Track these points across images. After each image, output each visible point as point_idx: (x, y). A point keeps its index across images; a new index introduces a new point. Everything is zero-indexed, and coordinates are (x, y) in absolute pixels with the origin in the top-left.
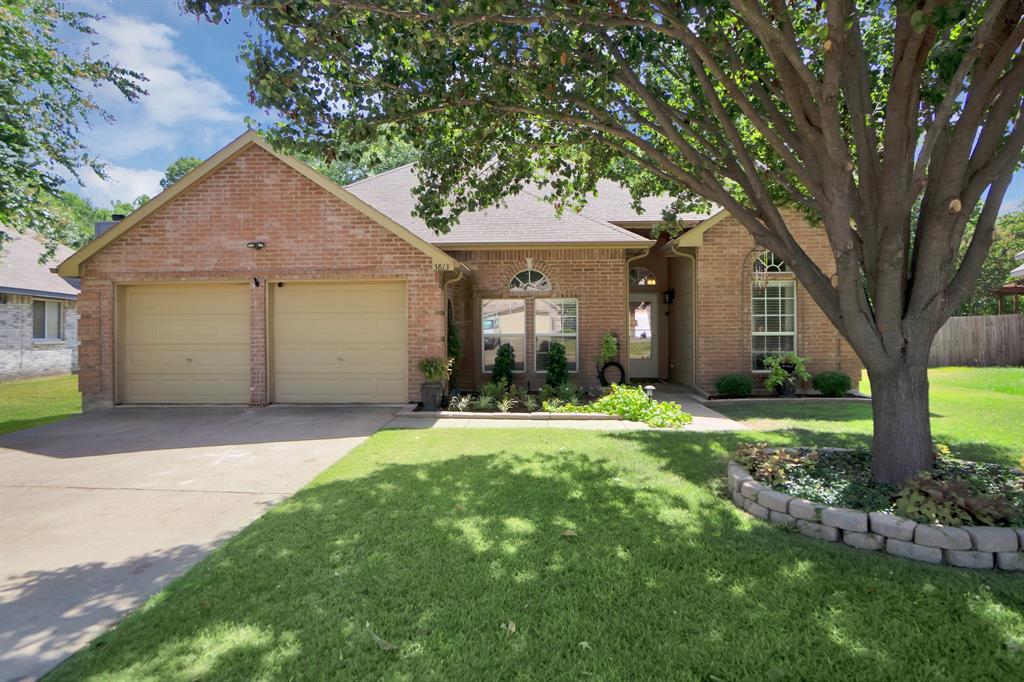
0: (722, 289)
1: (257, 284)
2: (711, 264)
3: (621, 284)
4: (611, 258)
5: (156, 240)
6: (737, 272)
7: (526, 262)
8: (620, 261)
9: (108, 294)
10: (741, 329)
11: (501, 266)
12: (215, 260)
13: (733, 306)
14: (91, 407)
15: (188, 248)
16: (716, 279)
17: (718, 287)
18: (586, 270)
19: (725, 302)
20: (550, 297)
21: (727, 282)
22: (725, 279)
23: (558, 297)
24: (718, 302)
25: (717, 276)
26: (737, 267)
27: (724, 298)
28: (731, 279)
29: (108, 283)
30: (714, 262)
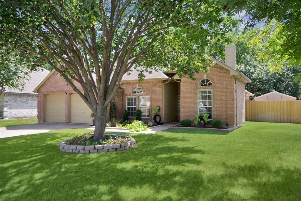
0: (188, 92)
1: (66, 94)
2: (185, 84)
3: (161, 91)
4: (158, 83)
5: (50, 84)
6: (193, 86)
7: (136, 85)
8: (161, 84)
9: (42, 97)
10: (194, 105)
11: (131, 87)
12: (59, 88)
13: (191, 97)
14: (39, 122)
15: (55, 86)
16: (187, 89)
17: (187, 91)
18: (152, 87)
19: (189, 96)
20: (142, 95)
21: (190, 90)
22: (189, 89)
23: (144, 95)
24: (187, 96)
25: (187, 88)
26: (193, 85)
27: (189, 95)
28: (191, 89)
29: (42, 94)
30: (186, 83)
